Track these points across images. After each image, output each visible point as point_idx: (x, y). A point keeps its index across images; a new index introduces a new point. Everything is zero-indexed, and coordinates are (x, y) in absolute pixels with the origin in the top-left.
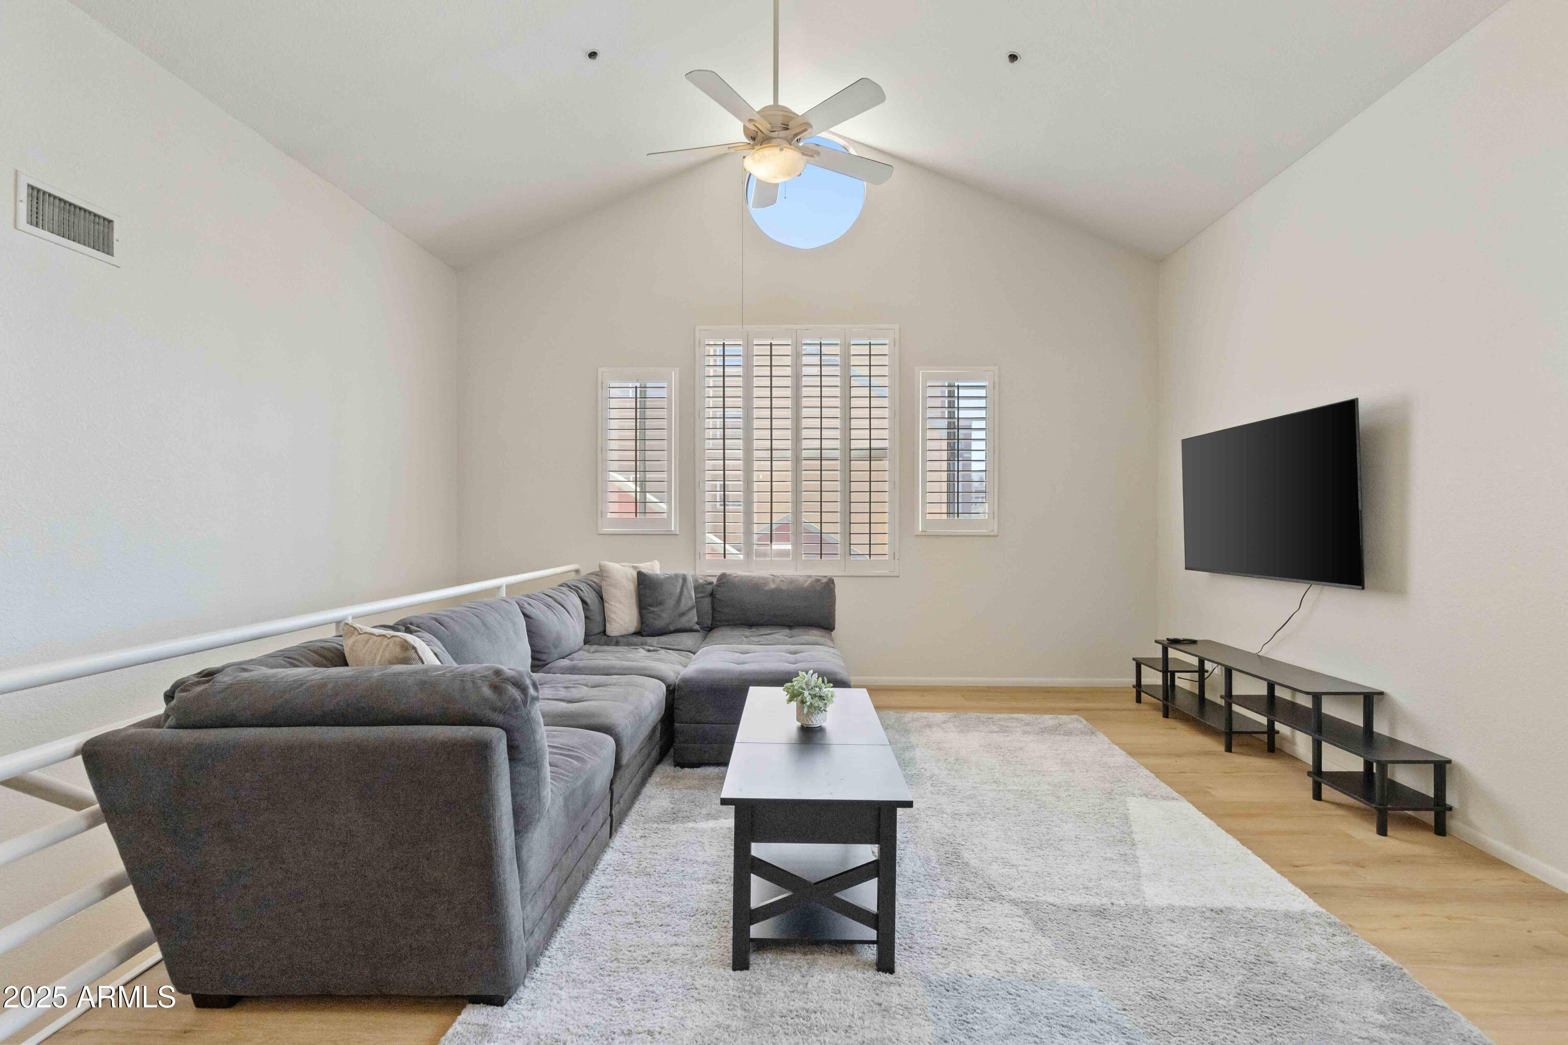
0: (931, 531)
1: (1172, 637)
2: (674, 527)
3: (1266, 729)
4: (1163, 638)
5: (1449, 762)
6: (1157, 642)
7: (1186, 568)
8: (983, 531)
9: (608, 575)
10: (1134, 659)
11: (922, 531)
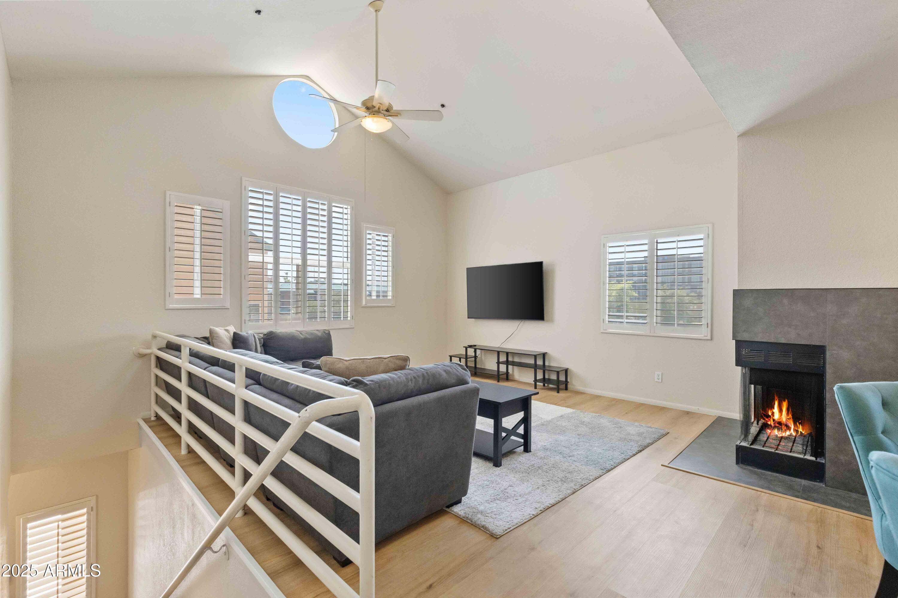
0: (369, 305)
1: (470, 344)
2: (228, 305)
3: (505, 373)
4: (466, 345)
5: (568, 369)
6: (464, 347)
7: (468, 318)
8: (389, 305)
9: (218, 335)
10: (449, 356)
11: (365, 305)
